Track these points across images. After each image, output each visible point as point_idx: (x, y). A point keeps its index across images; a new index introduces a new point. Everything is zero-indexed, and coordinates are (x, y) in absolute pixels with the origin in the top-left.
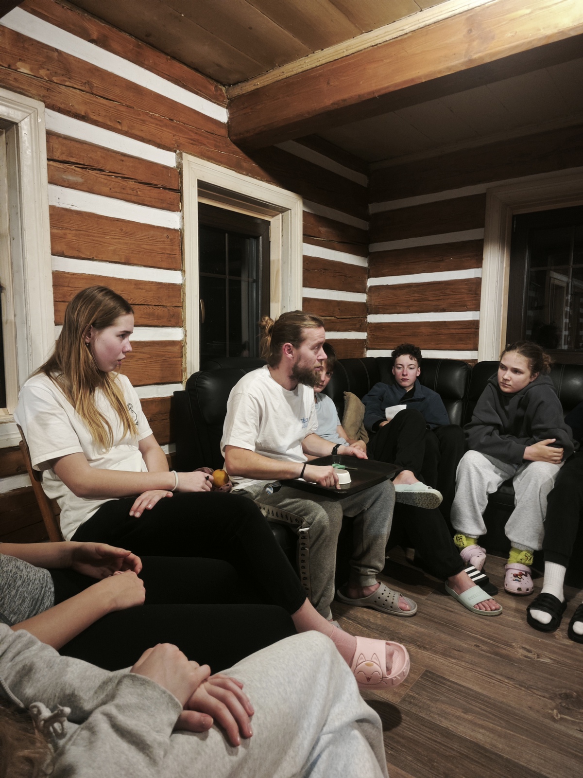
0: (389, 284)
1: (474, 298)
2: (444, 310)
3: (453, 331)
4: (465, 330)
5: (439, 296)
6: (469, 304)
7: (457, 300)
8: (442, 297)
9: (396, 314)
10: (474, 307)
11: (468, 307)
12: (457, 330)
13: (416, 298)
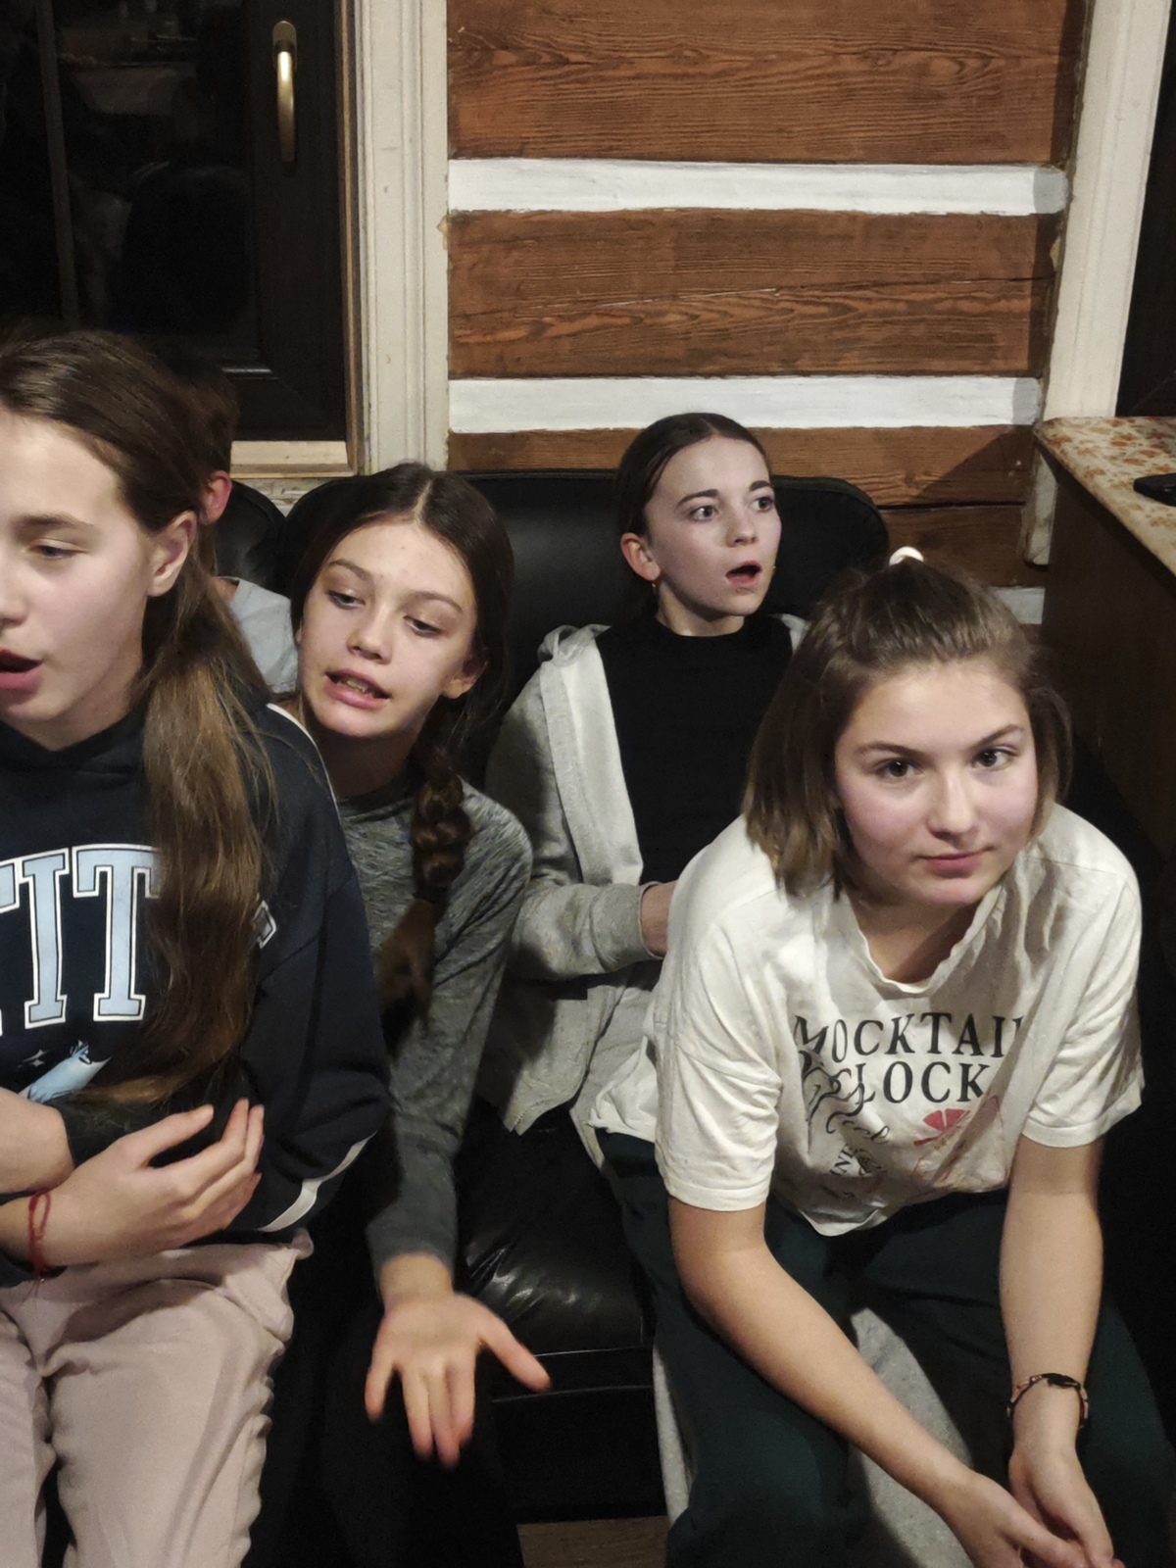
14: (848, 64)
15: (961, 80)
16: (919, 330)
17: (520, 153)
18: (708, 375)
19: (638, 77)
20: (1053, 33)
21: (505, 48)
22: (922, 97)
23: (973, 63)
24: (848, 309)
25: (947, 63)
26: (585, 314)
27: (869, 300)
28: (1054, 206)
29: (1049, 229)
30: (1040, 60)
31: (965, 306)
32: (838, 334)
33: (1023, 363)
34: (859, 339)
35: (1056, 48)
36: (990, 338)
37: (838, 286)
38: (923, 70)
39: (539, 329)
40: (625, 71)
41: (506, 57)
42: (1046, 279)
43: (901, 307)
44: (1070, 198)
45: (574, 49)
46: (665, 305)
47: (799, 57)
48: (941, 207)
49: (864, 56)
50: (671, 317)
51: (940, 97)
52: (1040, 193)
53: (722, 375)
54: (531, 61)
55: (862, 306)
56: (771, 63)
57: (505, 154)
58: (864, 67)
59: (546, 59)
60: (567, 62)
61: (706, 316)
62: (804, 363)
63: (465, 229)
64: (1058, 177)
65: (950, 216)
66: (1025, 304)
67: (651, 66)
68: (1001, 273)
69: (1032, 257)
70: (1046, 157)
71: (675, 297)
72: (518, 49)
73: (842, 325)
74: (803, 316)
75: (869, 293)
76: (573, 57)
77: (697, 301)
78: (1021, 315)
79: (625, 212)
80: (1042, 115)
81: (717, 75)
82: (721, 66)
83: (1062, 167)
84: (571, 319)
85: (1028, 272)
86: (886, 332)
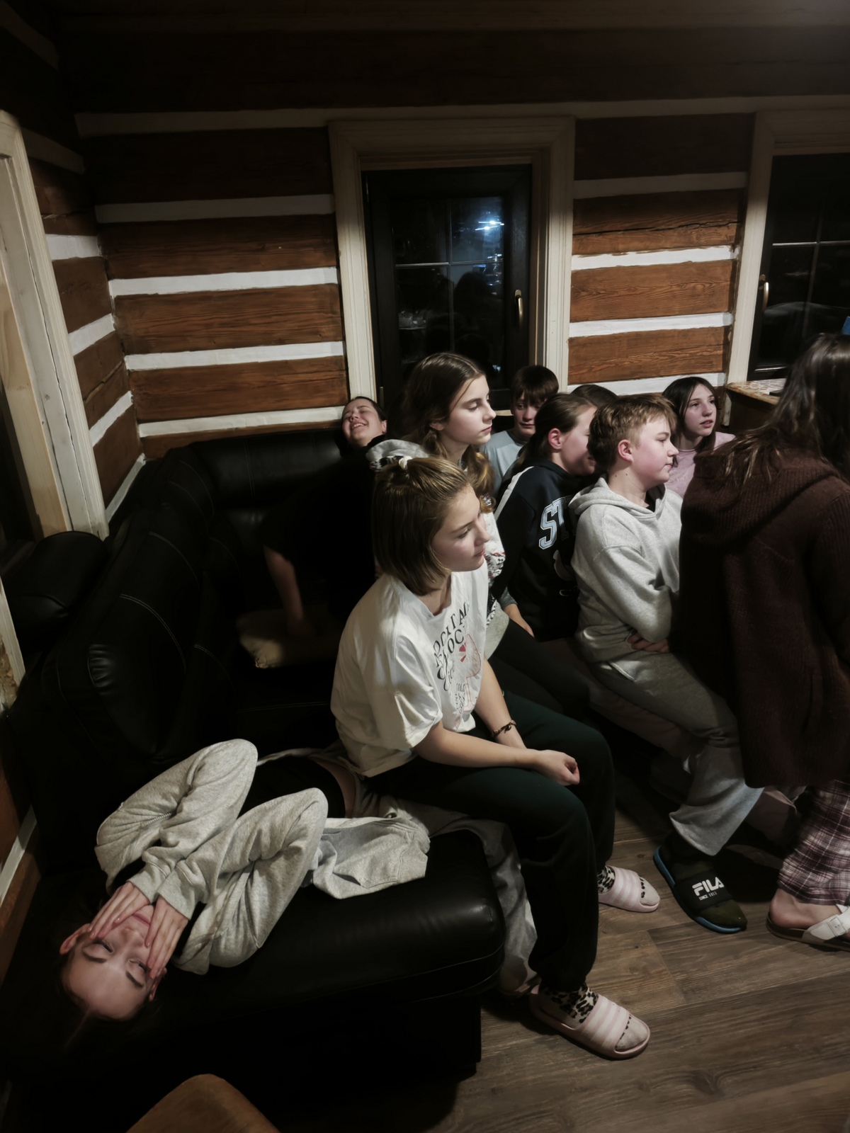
0: (161, 293)
1: (330, 320)
2: (281, 342)
3: (302, 377)
4: (322, 374)
5: (270, 317)
6: (324, 330)
7: (302, 324)
8: (274, 318)
9: (188, 352)
10: (332, 334)
11: (323, 335)
12: (310, 375)
13: (224, 320)
14: (675, 288)
15: (704, 290)
16: (693, 362)
17: (587, 320)
18: (635, 379)
19: (619, 296)
20: (728, 276)
21: (583, 291)
22: (694, 295)
23: (707, 285)
24: (673, 357)
25: (700, 286)
26: (603, 364)
27: (679, 354)
28: (729, 323)
29: (728, 330)
30: (725, 283)
31: (705, 353)
32: (671, 364)
33: (720, 369)
34: (677, 365)
35: (729, 280)
36: (711, 362)
37: (670, 350)
38: (694, 288)
39: (590, 370)
40: (616, 295)
41: (583, 294)
42: (727, 345)
43: (688, 355)
44: (734, 320)
45: (603, 290)
46: (624, 360)
47: (662, 287)
48: (698, 326)
49: (678, 286)
50: (626, 363)
51: (699, 295)
52: (724, 320)
53: (639, 378)
54: (591, 294)
55: (677, 356)
56: (654, 289)
57: (583, 321)
58: (678, 289)
59: (595, 293)
60: (600, 293)
61: (635, 362)
62: (662, 373)
63: (573, 342)
64: (729, 316)
65: (700, 329)
66: (721, 352)
67: (622, 293)
68: (715, 343)
69: (723, 338)
70: (727, 310)
71: (627, 357)
72: (587, 291)
73: (671, 362)
74: (662, 360)
75: (679, 352)
76: (602, 292)
77: (633, 358)
78: (720, 355)
79: (614, 334)
80: (726, 299)
81: (640, 294)
82: (641, 292)
83: (731, 313)
84: (599, 366)
85: (722, 343)
86: (684, 362)
